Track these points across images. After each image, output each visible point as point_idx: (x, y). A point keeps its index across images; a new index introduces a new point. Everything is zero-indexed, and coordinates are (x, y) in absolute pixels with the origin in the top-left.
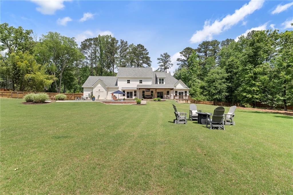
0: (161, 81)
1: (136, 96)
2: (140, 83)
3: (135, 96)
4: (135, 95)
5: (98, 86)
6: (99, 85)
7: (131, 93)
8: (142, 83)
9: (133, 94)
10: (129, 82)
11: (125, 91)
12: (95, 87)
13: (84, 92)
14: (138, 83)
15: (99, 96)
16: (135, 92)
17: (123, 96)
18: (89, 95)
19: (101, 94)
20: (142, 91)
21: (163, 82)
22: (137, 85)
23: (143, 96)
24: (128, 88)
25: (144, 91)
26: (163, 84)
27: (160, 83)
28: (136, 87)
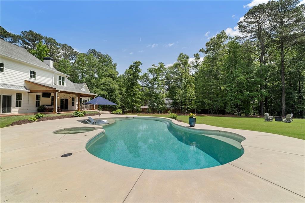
0: (62, 81)
1: (20, 106)
2: (31, 76)
3: (17, 106)
4: (18, 104)
8: (34, 77)
9: (14, 101)
14: (27, 76)
16: (19, 96)
20: (35, 95)
21: (64, 82)
22: (25, 80)
23: (36, 106)
24: (12, 85)
25: (39, 96)
26: (64, 85)
27: (60, 83)
28: (22, 84)
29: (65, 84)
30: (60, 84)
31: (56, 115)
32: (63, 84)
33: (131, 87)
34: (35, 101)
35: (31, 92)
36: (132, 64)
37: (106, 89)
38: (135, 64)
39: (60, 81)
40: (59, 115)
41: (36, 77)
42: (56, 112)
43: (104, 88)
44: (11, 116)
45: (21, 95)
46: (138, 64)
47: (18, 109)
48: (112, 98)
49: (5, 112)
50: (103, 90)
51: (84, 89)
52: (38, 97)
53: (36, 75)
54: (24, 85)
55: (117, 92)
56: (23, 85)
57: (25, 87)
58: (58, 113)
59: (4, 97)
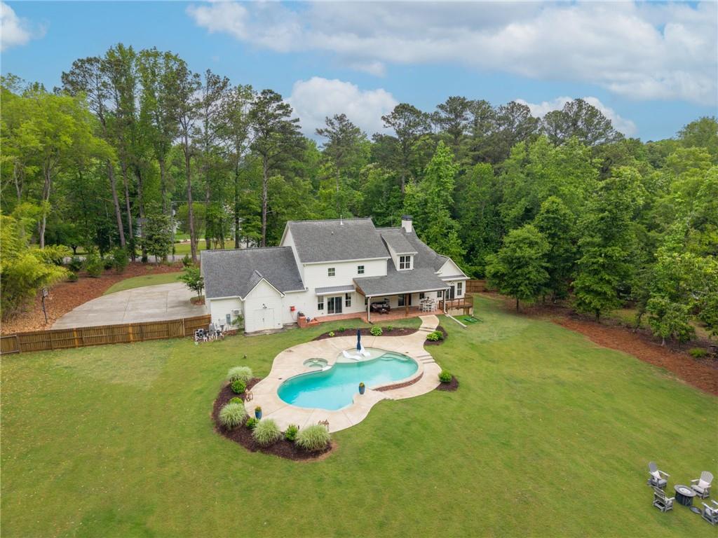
0: (403, 261)
1: (350, 306)
2: (359, 272)
3: (347, 306)
7: (339, 300)
8: (363, 272)
9: (344, 301)
10: (332, 272)
11: (322, 298)
12: (250, 298)
14: (355, 273)
15: (262, 320)
16: (348, 296)
17: (319, 309)
18: (228, 317)
19: (267, 315)
21: (409, 263)
22: (354, 278)
26: (409, 267)
28: (351, 283)
29: (411, 265)
30: (403, 268)
39: (403, 264)
42: (369, 320)
45: (350, 295)
47: (348, 309)
49: (330, 313)
51: (447, 266)
53: (365, 270)
54: (353, 283)
56: (352, 285)
58: (370, 322)
59: (336, 298)
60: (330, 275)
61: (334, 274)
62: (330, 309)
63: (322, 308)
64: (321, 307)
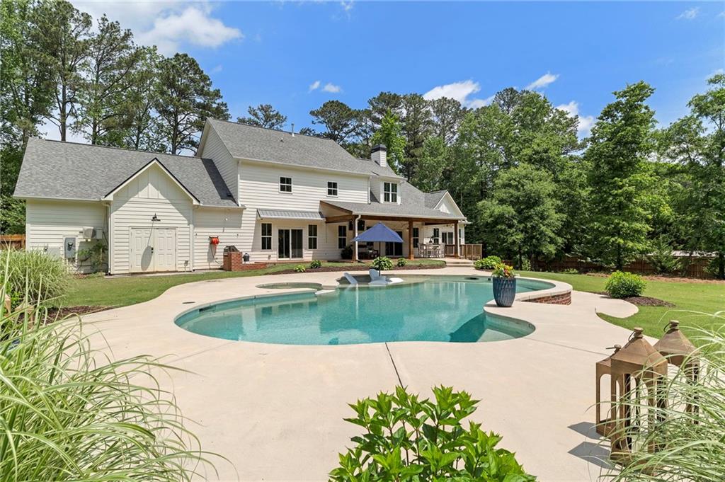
0: (391, 193)
1: (315, 247)
2: (330, 192)
3: (310, 247)
4: (313, 245)
5: (142, 194)
6: (150, 192)
7: (298, 234)
9: (306, 237)
10: (286, 185)
11: (270, 226)
12: (122, 199)
13: (29, 227)
14: (322, 194)
15: (150, 250)
16: (313, 229)
17: (264, 248)
18: (70, 247)
19: (161, 241)
20: (337, 225)
21: (396, 195)
22: (321, 201)
23: (340, 247)
24: (287, 211)
25: (345, 227)
26: (396, 201)
27: (387, 199)
28: (316, 208)
29: (399, 198)
30: (388, 201)
31: (355, 264)
32: (394, 200)
33: (608, 184)
34: (338, 237)
35: (329, 220)
36: (614, 100)
37: (512, 199)
38: (623, 100)
39: (389, 194)
40: (360, 264)
41: (338, 193)
42: (357, 259)
43: (505, 196)
44: (302, 263)
45: (315, 227)
46: (640, 92)
47: (312, 252)
48: (529, 225)
49: (283, 257)
50: (502, 202)
51: (443, 205)
52: (342, 231)
53: (338, 189)
54: (320, 209)
55: (549, 205)
56: (318, 211)
57: (320, 213)
58: (359, 262)
59: (294, 231)
60: (283, 188)
61: (289, 189)
62: (283, 252)
63: (269, 248)
64: (266, 245)
